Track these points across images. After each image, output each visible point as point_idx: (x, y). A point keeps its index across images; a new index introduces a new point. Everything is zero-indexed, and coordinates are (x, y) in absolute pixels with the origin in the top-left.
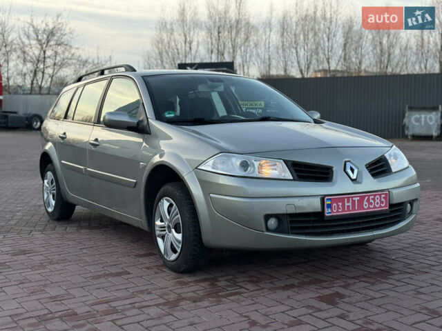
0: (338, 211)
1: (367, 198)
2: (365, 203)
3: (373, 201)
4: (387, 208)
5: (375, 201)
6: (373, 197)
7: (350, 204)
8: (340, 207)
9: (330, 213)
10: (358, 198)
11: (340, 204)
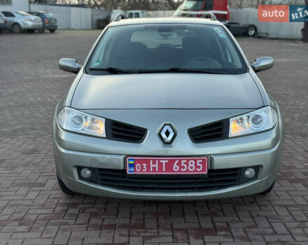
0: (141, 171)
1: (177, 161)
2: (175, 166)
3: (185, 165)
4: (206, 173)
5: (188, 165)
6: (186, 161)
7: (156, 166)
8: (144, 167)
9: (133, 171)
10: (167, 161)
11: (145, 165)
